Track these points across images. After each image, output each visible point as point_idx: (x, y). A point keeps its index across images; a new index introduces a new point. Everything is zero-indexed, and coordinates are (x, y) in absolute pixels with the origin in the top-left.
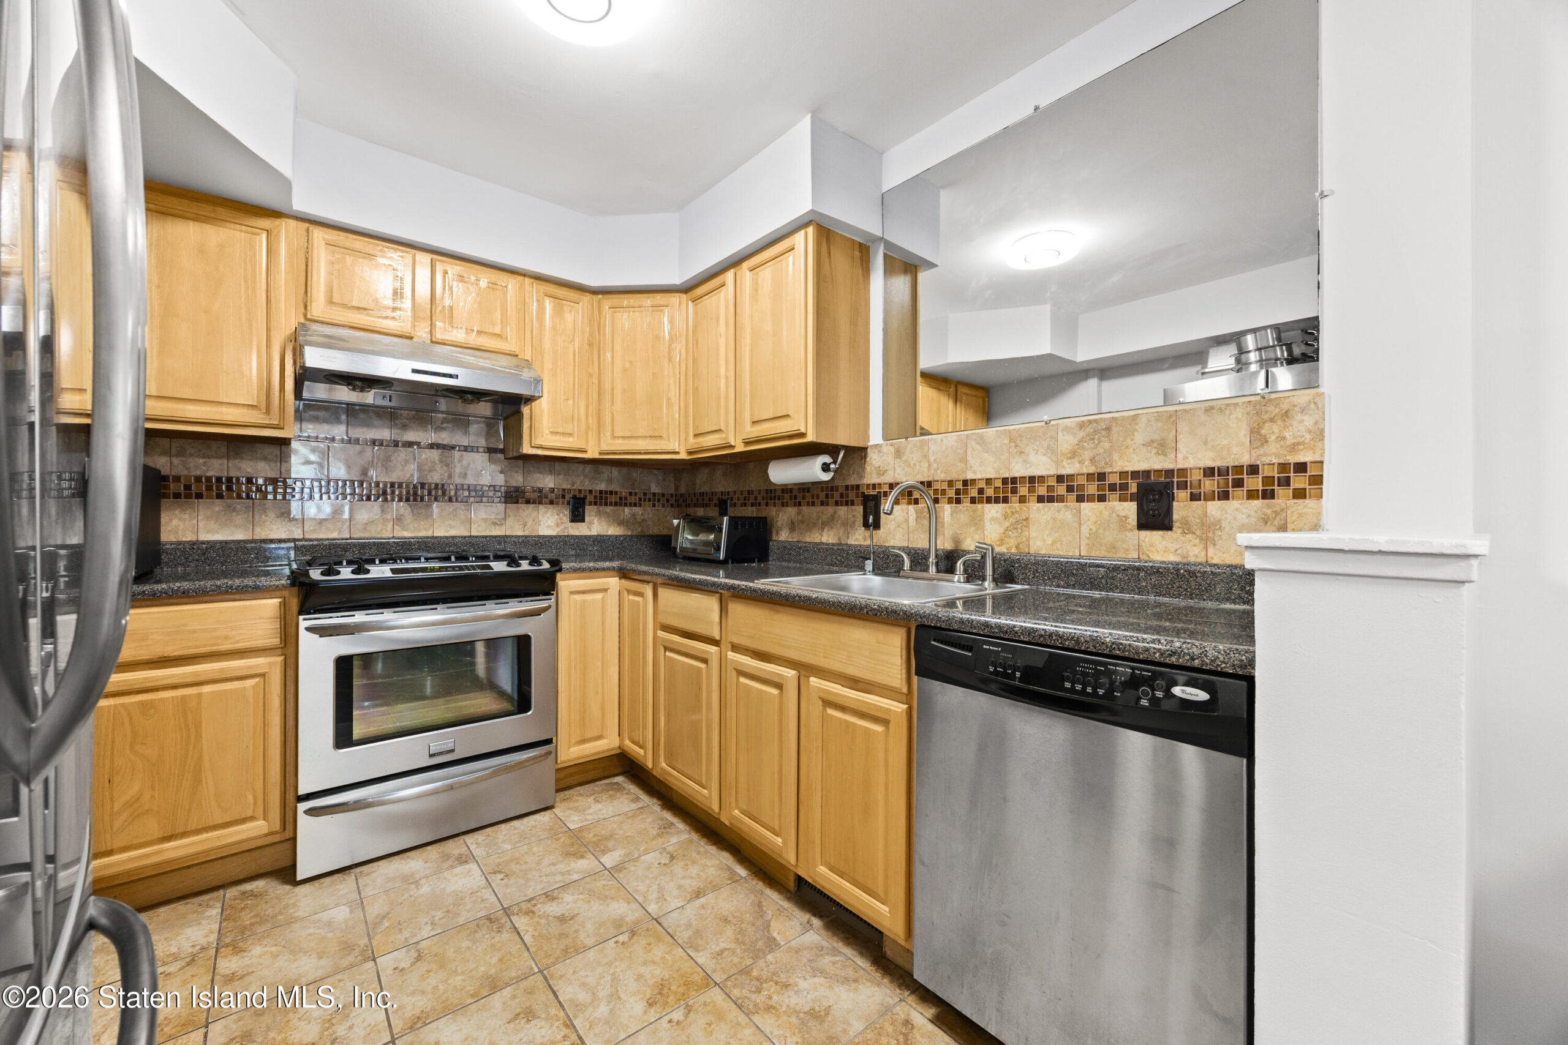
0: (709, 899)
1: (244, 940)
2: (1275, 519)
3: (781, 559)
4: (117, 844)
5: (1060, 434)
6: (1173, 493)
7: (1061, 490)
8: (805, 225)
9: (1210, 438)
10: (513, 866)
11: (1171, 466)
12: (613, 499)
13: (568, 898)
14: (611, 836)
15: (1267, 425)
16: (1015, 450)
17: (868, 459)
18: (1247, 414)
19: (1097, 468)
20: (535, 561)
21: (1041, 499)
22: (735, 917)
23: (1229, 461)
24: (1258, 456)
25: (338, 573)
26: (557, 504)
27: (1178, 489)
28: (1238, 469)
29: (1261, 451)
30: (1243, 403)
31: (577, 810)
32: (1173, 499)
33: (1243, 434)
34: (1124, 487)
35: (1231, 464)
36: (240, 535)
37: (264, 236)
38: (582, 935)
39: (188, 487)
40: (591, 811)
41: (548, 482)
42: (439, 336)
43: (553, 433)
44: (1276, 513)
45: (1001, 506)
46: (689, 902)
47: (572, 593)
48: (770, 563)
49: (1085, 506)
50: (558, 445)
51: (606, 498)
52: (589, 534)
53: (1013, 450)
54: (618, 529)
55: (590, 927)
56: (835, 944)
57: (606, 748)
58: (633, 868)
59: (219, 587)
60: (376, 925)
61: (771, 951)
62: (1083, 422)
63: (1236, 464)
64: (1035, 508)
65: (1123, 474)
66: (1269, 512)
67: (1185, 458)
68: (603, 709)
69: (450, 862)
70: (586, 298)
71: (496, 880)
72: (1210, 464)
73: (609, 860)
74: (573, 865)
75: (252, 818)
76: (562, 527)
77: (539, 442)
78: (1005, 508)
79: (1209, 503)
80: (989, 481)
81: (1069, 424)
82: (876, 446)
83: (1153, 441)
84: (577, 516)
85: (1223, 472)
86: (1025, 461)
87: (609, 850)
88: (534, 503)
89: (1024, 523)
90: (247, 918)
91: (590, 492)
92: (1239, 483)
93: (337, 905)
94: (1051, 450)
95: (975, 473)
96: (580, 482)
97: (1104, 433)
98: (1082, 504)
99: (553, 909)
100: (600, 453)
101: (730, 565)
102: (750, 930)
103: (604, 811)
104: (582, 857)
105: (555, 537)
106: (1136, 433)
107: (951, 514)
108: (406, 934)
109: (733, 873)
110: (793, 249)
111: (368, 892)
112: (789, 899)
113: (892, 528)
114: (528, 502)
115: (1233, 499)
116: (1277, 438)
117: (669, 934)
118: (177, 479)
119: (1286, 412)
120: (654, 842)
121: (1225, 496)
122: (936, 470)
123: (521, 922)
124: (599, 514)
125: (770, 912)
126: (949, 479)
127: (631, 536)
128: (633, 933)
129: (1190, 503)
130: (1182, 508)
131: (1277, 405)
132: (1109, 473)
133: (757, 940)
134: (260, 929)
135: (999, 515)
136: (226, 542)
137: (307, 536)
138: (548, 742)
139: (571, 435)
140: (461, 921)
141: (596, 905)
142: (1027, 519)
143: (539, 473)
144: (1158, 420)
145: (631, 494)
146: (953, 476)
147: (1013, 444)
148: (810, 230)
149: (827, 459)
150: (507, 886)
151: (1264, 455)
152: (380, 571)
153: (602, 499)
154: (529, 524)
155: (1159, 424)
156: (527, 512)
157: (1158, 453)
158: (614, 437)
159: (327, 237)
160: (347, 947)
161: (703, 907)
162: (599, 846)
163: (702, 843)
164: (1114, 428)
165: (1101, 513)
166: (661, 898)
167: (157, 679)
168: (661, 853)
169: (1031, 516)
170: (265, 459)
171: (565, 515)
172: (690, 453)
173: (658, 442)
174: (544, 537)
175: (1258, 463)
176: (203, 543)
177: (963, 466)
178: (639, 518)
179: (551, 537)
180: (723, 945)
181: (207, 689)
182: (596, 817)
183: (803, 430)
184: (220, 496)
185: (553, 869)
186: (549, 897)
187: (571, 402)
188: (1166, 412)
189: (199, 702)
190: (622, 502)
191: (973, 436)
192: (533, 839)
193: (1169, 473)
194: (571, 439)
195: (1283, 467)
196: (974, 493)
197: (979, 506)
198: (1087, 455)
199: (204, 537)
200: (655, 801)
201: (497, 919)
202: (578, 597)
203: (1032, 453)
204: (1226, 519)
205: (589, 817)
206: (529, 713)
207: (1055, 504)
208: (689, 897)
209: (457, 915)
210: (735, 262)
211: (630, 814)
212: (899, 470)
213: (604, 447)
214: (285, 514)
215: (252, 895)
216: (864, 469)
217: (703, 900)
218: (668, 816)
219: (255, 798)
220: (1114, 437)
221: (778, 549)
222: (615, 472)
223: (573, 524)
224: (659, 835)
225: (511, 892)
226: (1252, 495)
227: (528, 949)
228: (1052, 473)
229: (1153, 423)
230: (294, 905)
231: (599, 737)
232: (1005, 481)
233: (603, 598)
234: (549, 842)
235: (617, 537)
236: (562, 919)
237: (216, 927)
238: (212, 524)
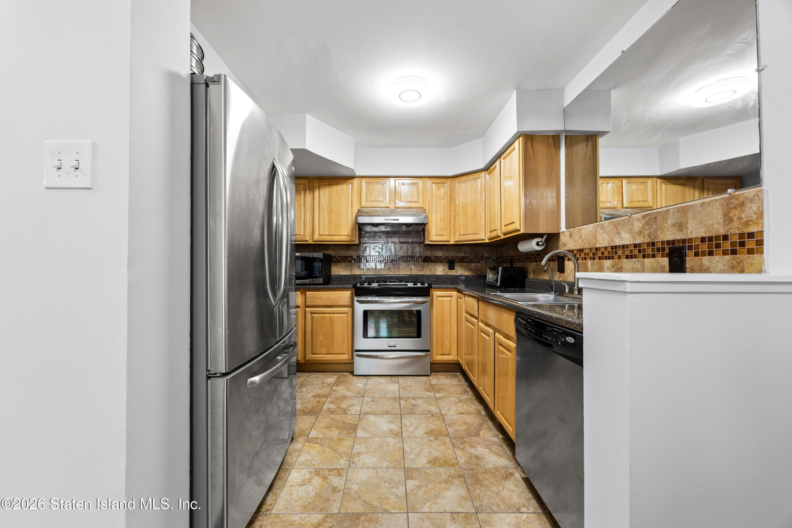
0: (465, 416)
1: (339, 384)
2: (737, 266)
3: (529, 287)
4: (318, 352)
5: (635, 222)
6: (686, 252)
7: (636, 252)
8: (518, 138)
9: (703, 221)
10: (408, 388)
11: (685, 237)
12: (467, 260)
13: (419, 401)
14: (443, 389)
15: (733, 211)
16: (616, 232)
17: (560, 239)
18: (722, 205)
19: (651, 239)
20: (423, 284)
21: (627, 257)
22: (470, 424)
23: (713, 234)
24: (728, 230)
25: (364, 285)
26: (443, 262)
27: (688, 250)
28: (718, 238)
29: (730, 227)
30: (720, 199)
31: (437, 379)
32: (686, 256)
33: (720, 217)
34: (663, 249)
35: (714, 235)
36: (348, 273)
37: (351, 185)
38: (417, 411)
39: (337, 259)
40: (442, 380)
41: (440, 254)
42: (397, 205)
43: (436, 235)
44: (738, 263)
45: (611, 260)
46: (457, 414)
47: (438, 296)
48: (526, 289)
49: (646, 260)
50: (438, 240)
51: (464, 260)
52: (456, 274)
53: (615, 232)
54: (469, 273)
55: (421, 410)
56: (502, 444)
57: (452, 359)
58: (444, 400)
59: (338, 287)
60: (367, 390)
61: (476, 436)
62: (644, 215)
63: (717, 235)
64: (624, 262)
65: (663, 242)
66: (734, 262)
67: (692, 232)
68: (450, 344)
69: (392, 382)
70: (448, 181)
71: (401, 390)
72: (703, 235)
73: (438, 395)
74: (426, 393)
75: (344, 354)
76: (445, 272)
77: (431, 239)
78: (612, 262)
79: (704, 257)
80: (606, 248)
81: (638, 217)
82: (563, 232)
83: (676, 224)
84: (451, 268)
85: (710, 239)
86: (620, 237)
87: (440, 393)
88: (434, 262)
89: (621, 269)
90: (341, 380)
91: (457, 257)
92: (718, 246)
93: (361, 383)
94: (631, 231)
95: (600, 244)
96: (452, 254)
97: (653, 220)
98: (645, 259)
99: (413, 402)
100: (455, 242)
101: (503, 289)
102: (473, 429)
103: (446, 382)
104: (430, 392)
105: (442, 275)
106: (668, 220)
107: (591, 265)
108: (373, 395)
109: (480, 412)
110: (514, 149)
111: (369, 383)
112: (495, 426)
113: (569, 272)
114: (432, 262)
115: (716, 255)
116: (738, 218)
117: (444, 420)
118: (335, 257)
119: (743, 202)
120: (457, 395)
121: (711, 253)
122: (585, 243)
123: (402, 402)
124: (461, 266)
125: (484, 427)
126: (590, 247)
127: (475, 276)
128: (433, 415)
129: (694, 257)
130: (690, 260)
131: (737, 199)
132: (657, 242)
133: (473, 432)
134: (343, 383)
135: (610, 266)
136: (345, 275)
137: (365, 274)
138: (428, 351)
139: (443, 235)
140: (387, 396)
141: (426, 405)
142: (621, 268)
143: (436, 250)
144: (678, 212)
145: (475, 257)
146: (591, 246)
147: (615, 229)
148: (521, 139)
149: (539, 240)
150: (403, 392)
151: (731, 229)
152: (375, 285)
153: (462, 260)
154: (432, 270)
155: (679, 214)
156: (432, 266)
157: (678, 230)
158: (460, 235)
159: (366, 181)
160: (359, 393)
161: (461, 417)
162: (438, 391)
163: (475, 401)
164: (658, 217)
165: (653, 264)
166: (448, 410)
167: (325, 311)
168: (457, 399)
169: (623, 266)
170: (354, 250)
171: (446, 267)
172: (490, 239)
173: (477, 235)
174: (438, 275)
175: (728, 233)
176: (340, 275)
177: (595, 241)
178: (479, 268)
179: (441, 275)
180: (459, 429)
181: (335, 315)
182: (442, 382)
183: (519, 228)
184: (344, 262)
185: (419, 392)
186: (414, 399)
187: (443, 222)
188: (682, 207)
189: (334, 318)
190: (471, 261)
191: (599, 225)
192: (418, 383)
193: (684, 241)
194: (443, 237)
195: (741, 235)
196: (600, 254)
197: (602, 261)
198: (646, 233)
199: (341, 274)
200: (467, 383)
201: (397, 399)
202: (440, 298)
203: (623, 233)
204: (712, 267)
205: (440, 382)
206: (420, 339)
207: (633, 259)
208: (458, 413)
209: (387, 394)
210: (498, 156)
211: (455, 385)
212: (571, 244)
213: (457, 239)
214: (359, 267)
215: (345, 376)
216: (558, 243)
217: (462, 416)
218: (468, 389)
219: (345, 348)
220: (658, 223)
221: (528, 282)
222: (468, 248)
223: (450, 270)
224: (460, 394)
225: (403, 394)
226: (725, 253)
227: (400, 409)
228: (631, 243)
229: (676, 214)
230: (352, 380)
231: (449, 354)
232: (612, 247)
233: (450, 299)
234: (422, 385)
235: (468, 276)
236: (414, 405)
237: (335, 380)
238: (342, 270)
